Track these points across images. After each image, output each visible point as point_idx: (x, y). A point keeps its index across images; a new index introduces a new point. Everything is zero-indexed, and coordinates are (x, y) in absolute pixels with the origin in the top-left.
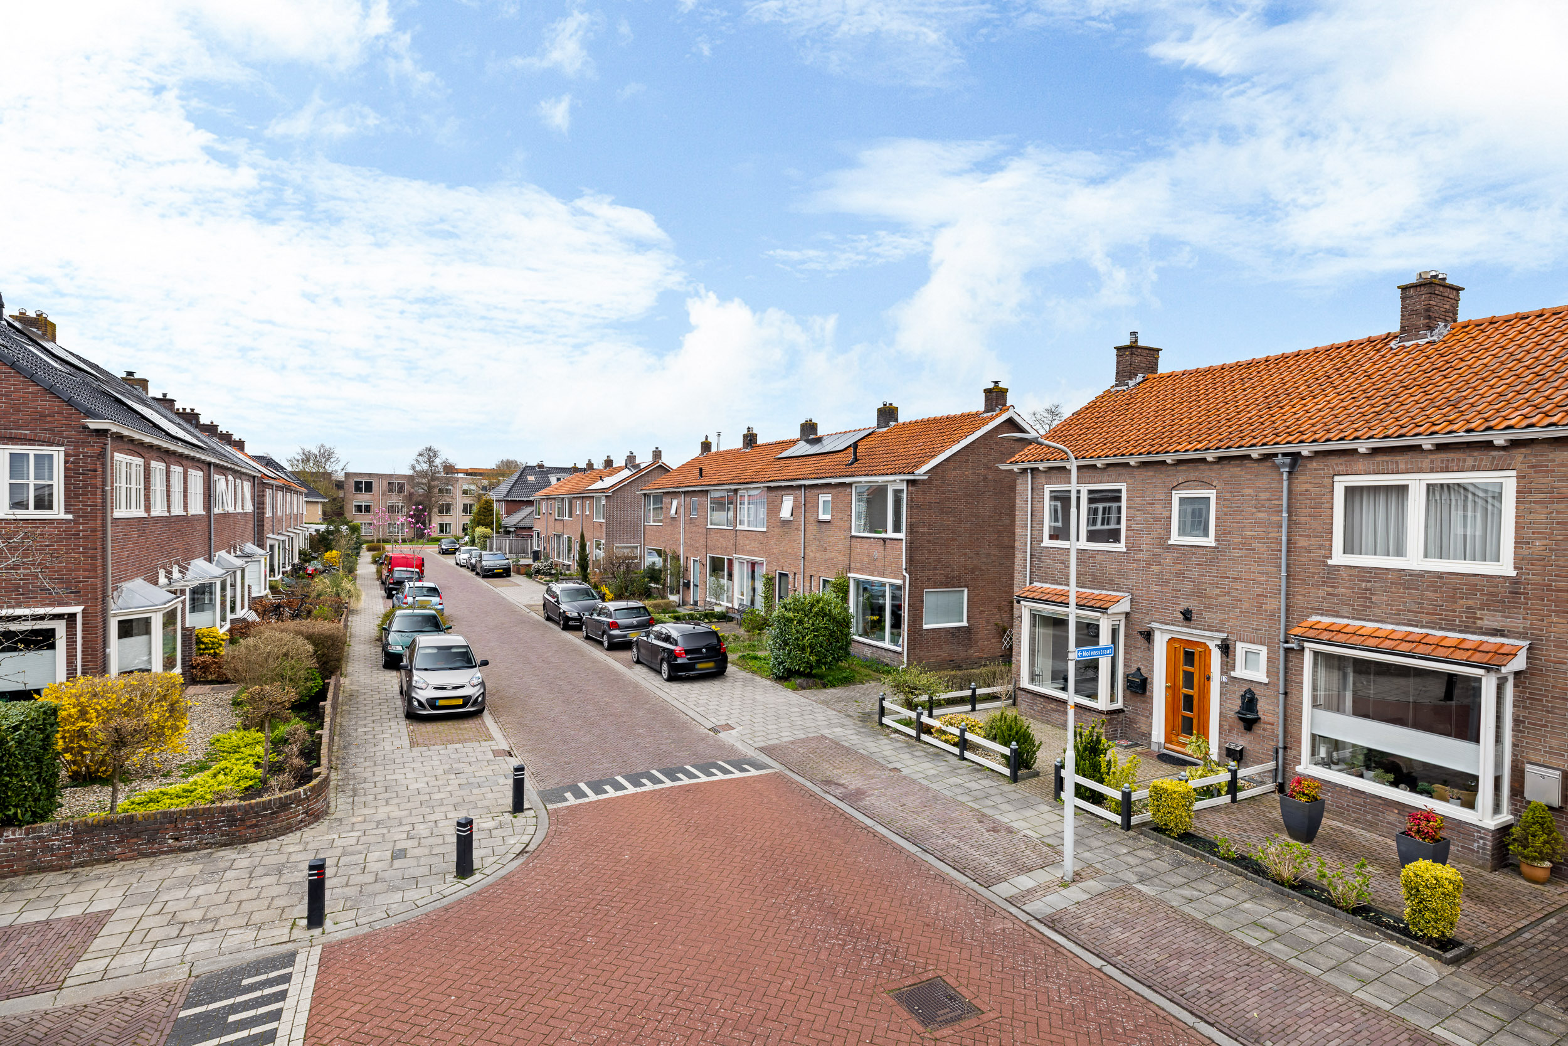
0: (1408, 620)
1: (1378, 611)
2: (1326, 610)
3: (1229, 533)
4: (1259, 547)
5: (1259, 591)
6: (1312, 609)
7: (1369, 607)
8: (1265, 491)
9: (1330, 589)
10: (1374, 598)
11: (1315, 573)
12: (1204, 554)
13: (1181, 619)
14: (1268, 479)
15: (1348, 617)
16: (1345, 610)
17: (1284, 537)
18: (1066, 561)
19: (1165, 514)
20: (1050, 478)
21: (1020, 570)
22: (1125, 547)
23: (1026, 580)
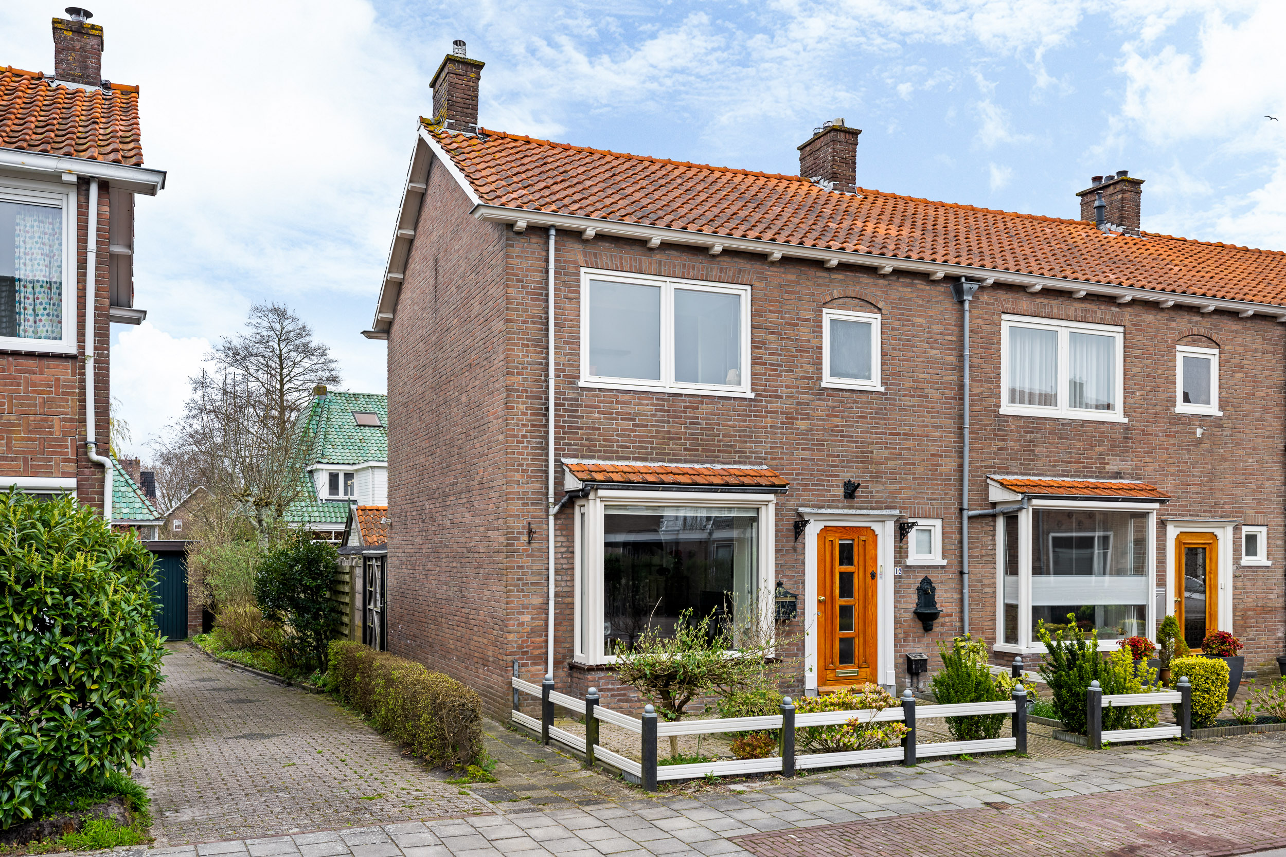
0: (1063, 471)
1: (1040, 464)
2: (999, 468)
3: (899, 374)
4: (934, 394)
5: (933, 449)
6: (986, 467)
7: (1033, 460)
8: (938, 323)
9: (1001, 443)
10: (1037, 450)
11: (987, 425)
12: (869, 403)
13: (842, 498)
14: (941, 308)
15: (1016, 474)
16: (1014, 466)
17: (967, 381)
18: (637, 414)
19: (814, 342)
20: (595, 255)
21: (524, 436)
22: (753, 390)
23: (547, 455)
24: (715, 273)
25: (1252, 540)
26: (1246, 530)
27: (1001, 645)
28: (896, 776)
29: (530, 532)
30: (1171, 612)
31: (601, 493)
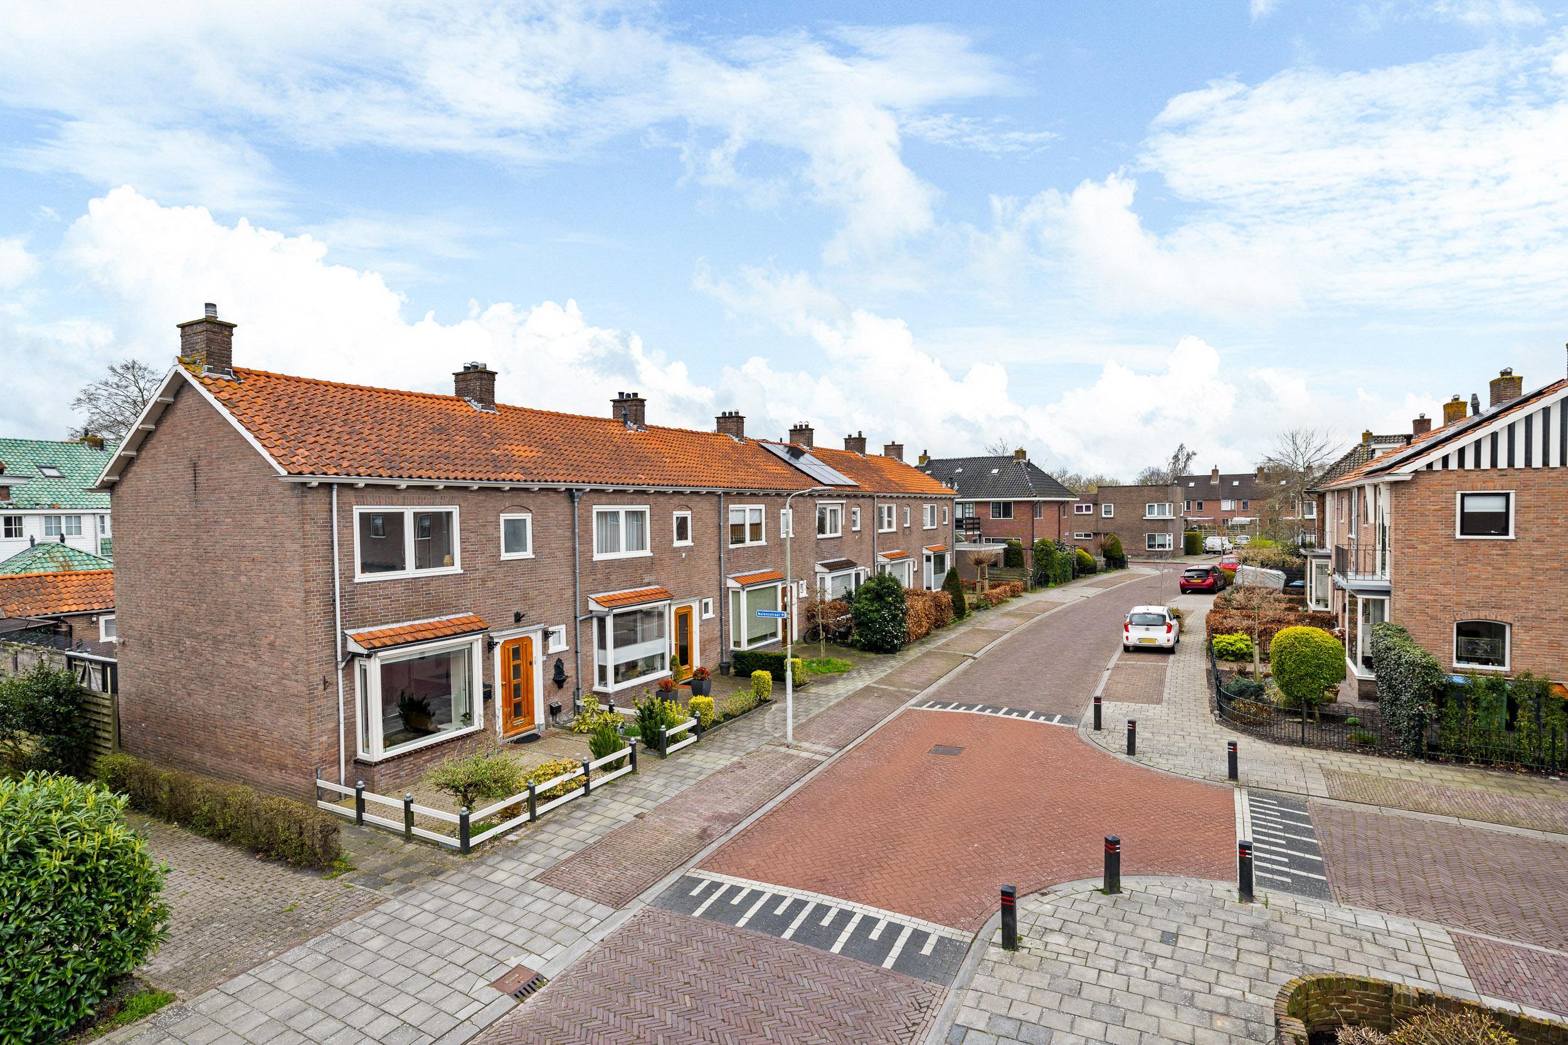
0: (624, 586)
1: (613, 585)
2: (593, 591)
3: (542, 547)
4: (560, 555)
5: (560, 586)
6: (587, 592)
7: (608, 584)
8: (561, 515)
9: (594, 577)
10: (611, 578)
11: (587, 568)
12: (526, 566)
13: (514, 623)
14: (563, 508)
15: (602, 592)
16: (601, 588)
17: (577, 546)
18: (392, 594)
19: (496, 535)
20: (363, 497)
21: (318, 621)
22: (462, 568)
23: (335, 630)
24: (438, 500)
25: (706, 604)
26: (704, 601)
27: (597, 687)
28: (585, 806)
29: (325, 682)
30: (673, 653)
31: (379, 654)
